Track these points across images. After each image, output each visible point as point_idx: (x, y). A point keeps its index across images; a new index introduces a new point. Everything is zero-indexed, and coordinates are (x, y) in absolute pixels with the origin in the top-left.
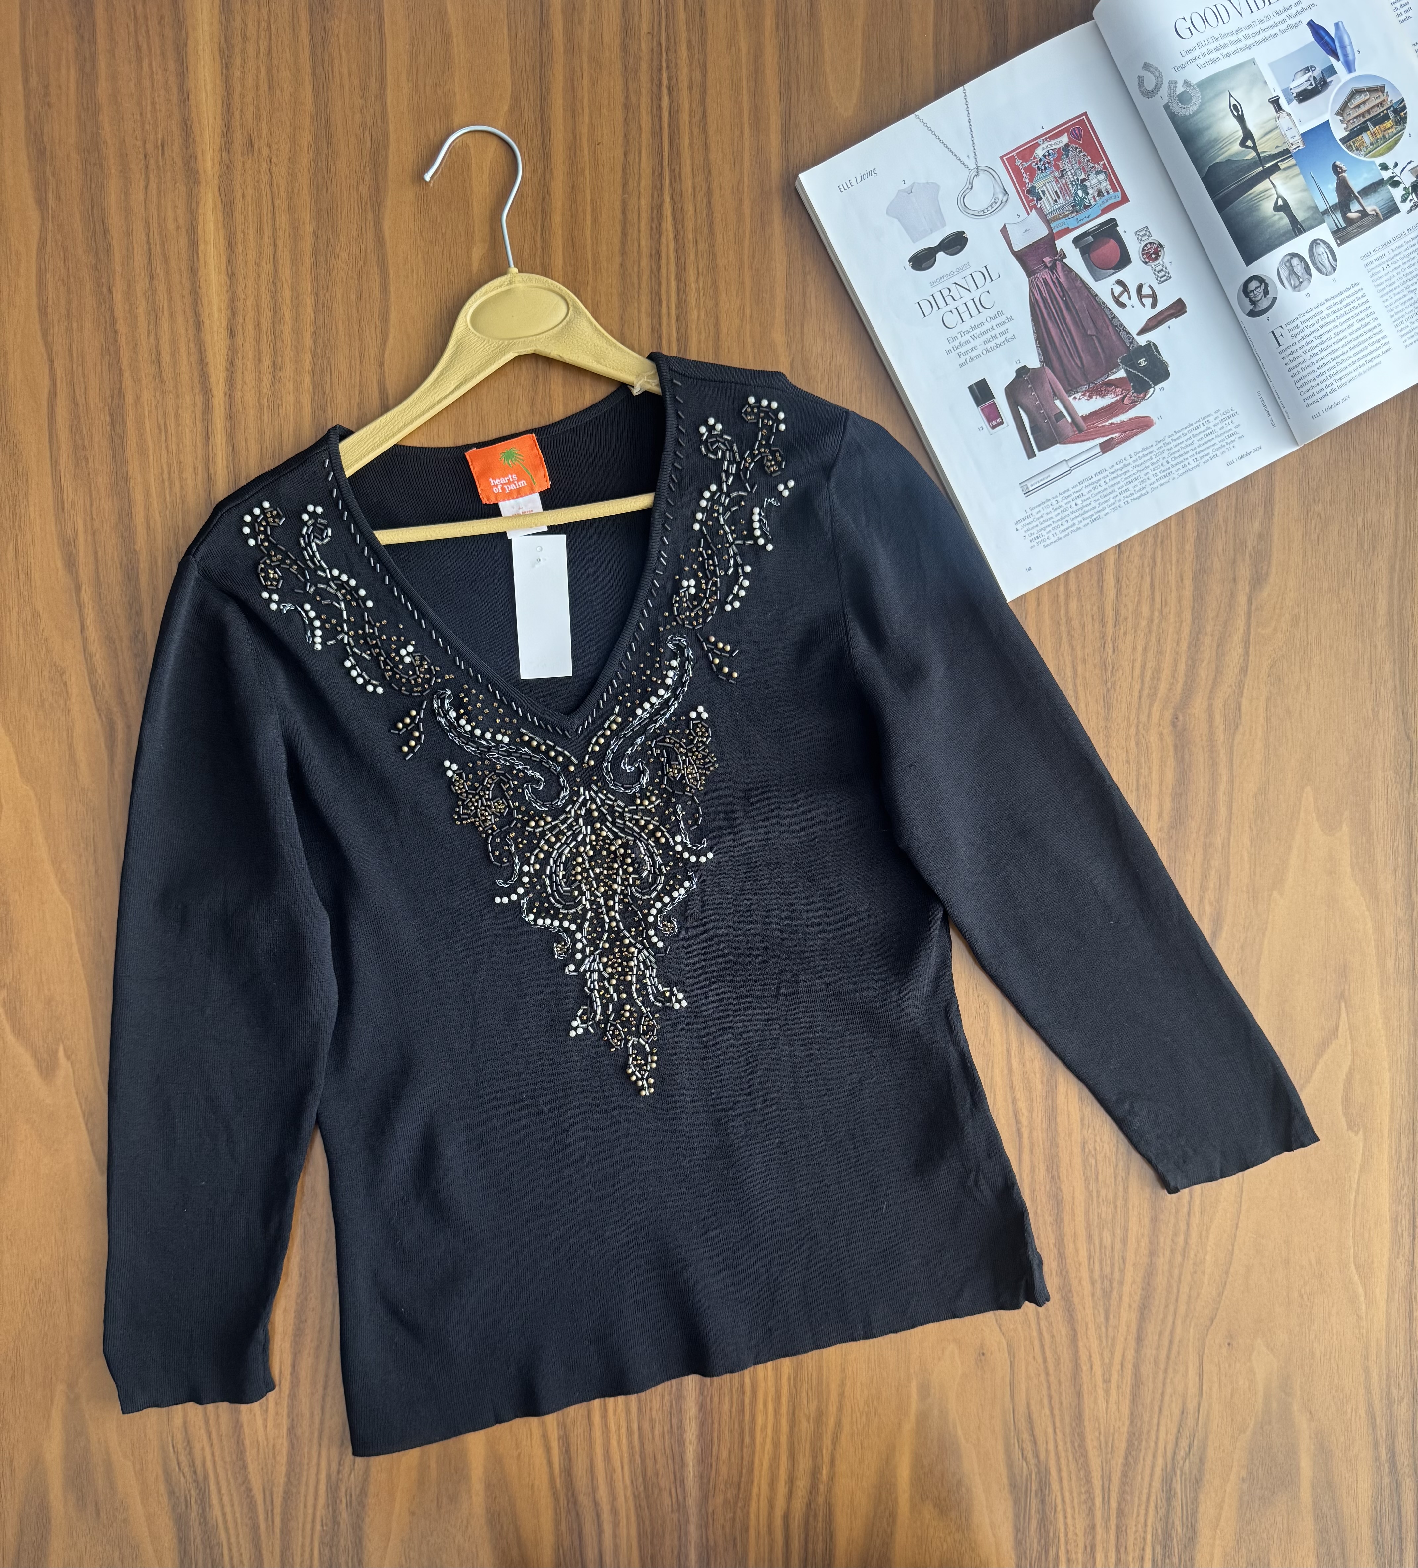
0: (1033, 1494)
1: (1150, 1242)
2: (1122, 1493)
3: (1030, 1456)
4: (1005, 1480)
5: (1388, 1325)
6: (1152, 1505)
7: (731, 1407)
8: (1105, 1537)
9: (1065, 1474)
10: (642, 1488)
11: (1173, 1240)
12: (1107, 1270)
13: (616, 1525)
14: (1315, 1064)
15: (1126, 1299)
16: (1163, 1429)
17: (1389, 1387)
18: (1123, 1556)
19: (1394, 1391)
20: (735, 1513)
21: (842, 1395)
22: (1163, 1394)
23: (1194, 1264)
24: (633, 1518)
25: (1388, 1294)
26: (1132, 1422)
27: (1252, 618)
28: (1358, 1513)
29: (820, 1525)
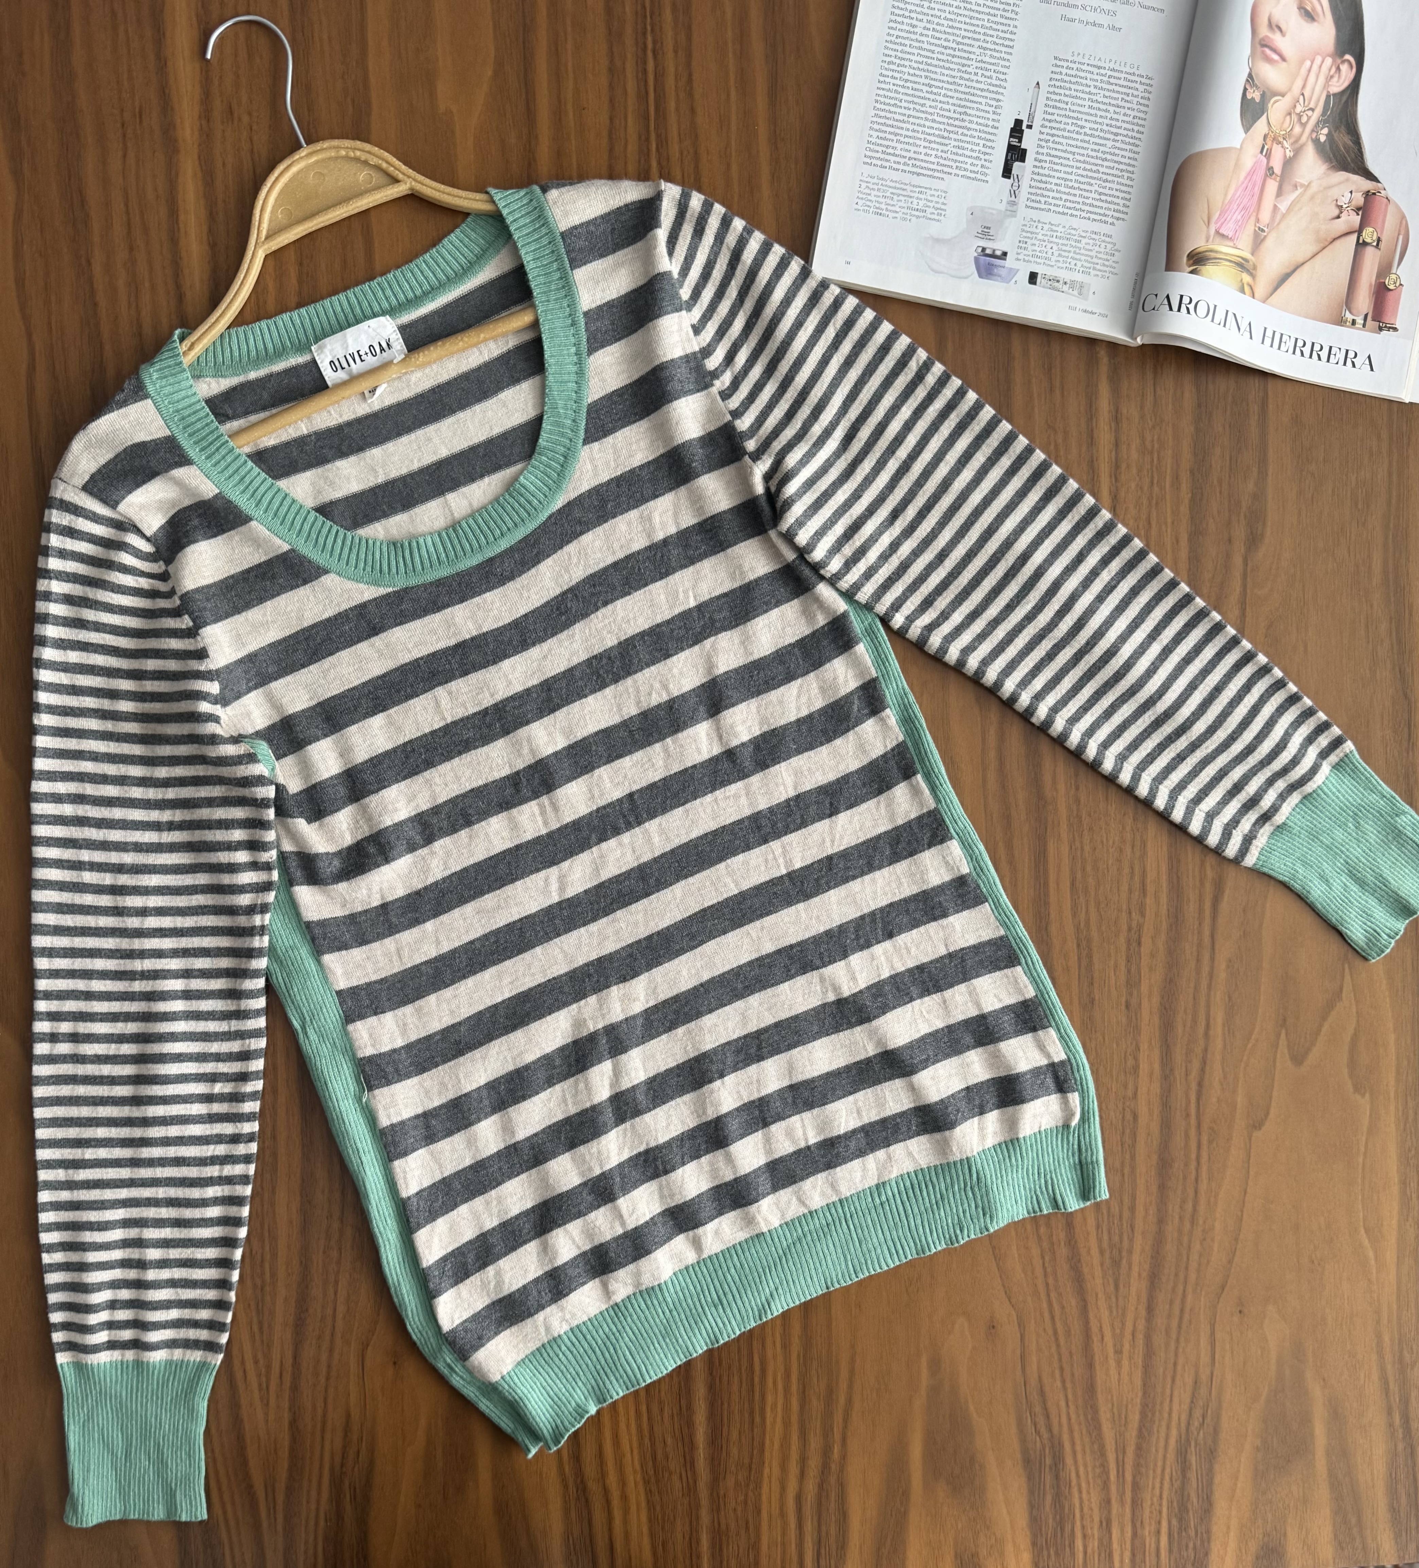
0: (1047, 1469)
1: (1158, 1210)
2: (1137, 1466)
3: (1043, 1430)
4: (1018, 1456)
5: (1399, 1289)
6: (1167, 1478)
7: (741, 1387)
8: (1121, 1512)
9: (1078, 1448)
10: (652, 1472)
11: (1181, 1207)
12: (1116, 1239)
13: (626, 1511)
14: (1321, 1026)
15: (1136, 1269)
16: (1176, 1400)
17: (1401, 1351)
18: (1139, 1531)
19: (1407, 1356)
20: (746, 1495)
21: (852, 1372)
22: (1175, 1364)
23: (1203, 1231)
24: (643, 1504)
25: (1398, 1258)
26: (1145, 1393)
27: (1249, 579)
28: (1373, 1479)
29: (832, 1505)
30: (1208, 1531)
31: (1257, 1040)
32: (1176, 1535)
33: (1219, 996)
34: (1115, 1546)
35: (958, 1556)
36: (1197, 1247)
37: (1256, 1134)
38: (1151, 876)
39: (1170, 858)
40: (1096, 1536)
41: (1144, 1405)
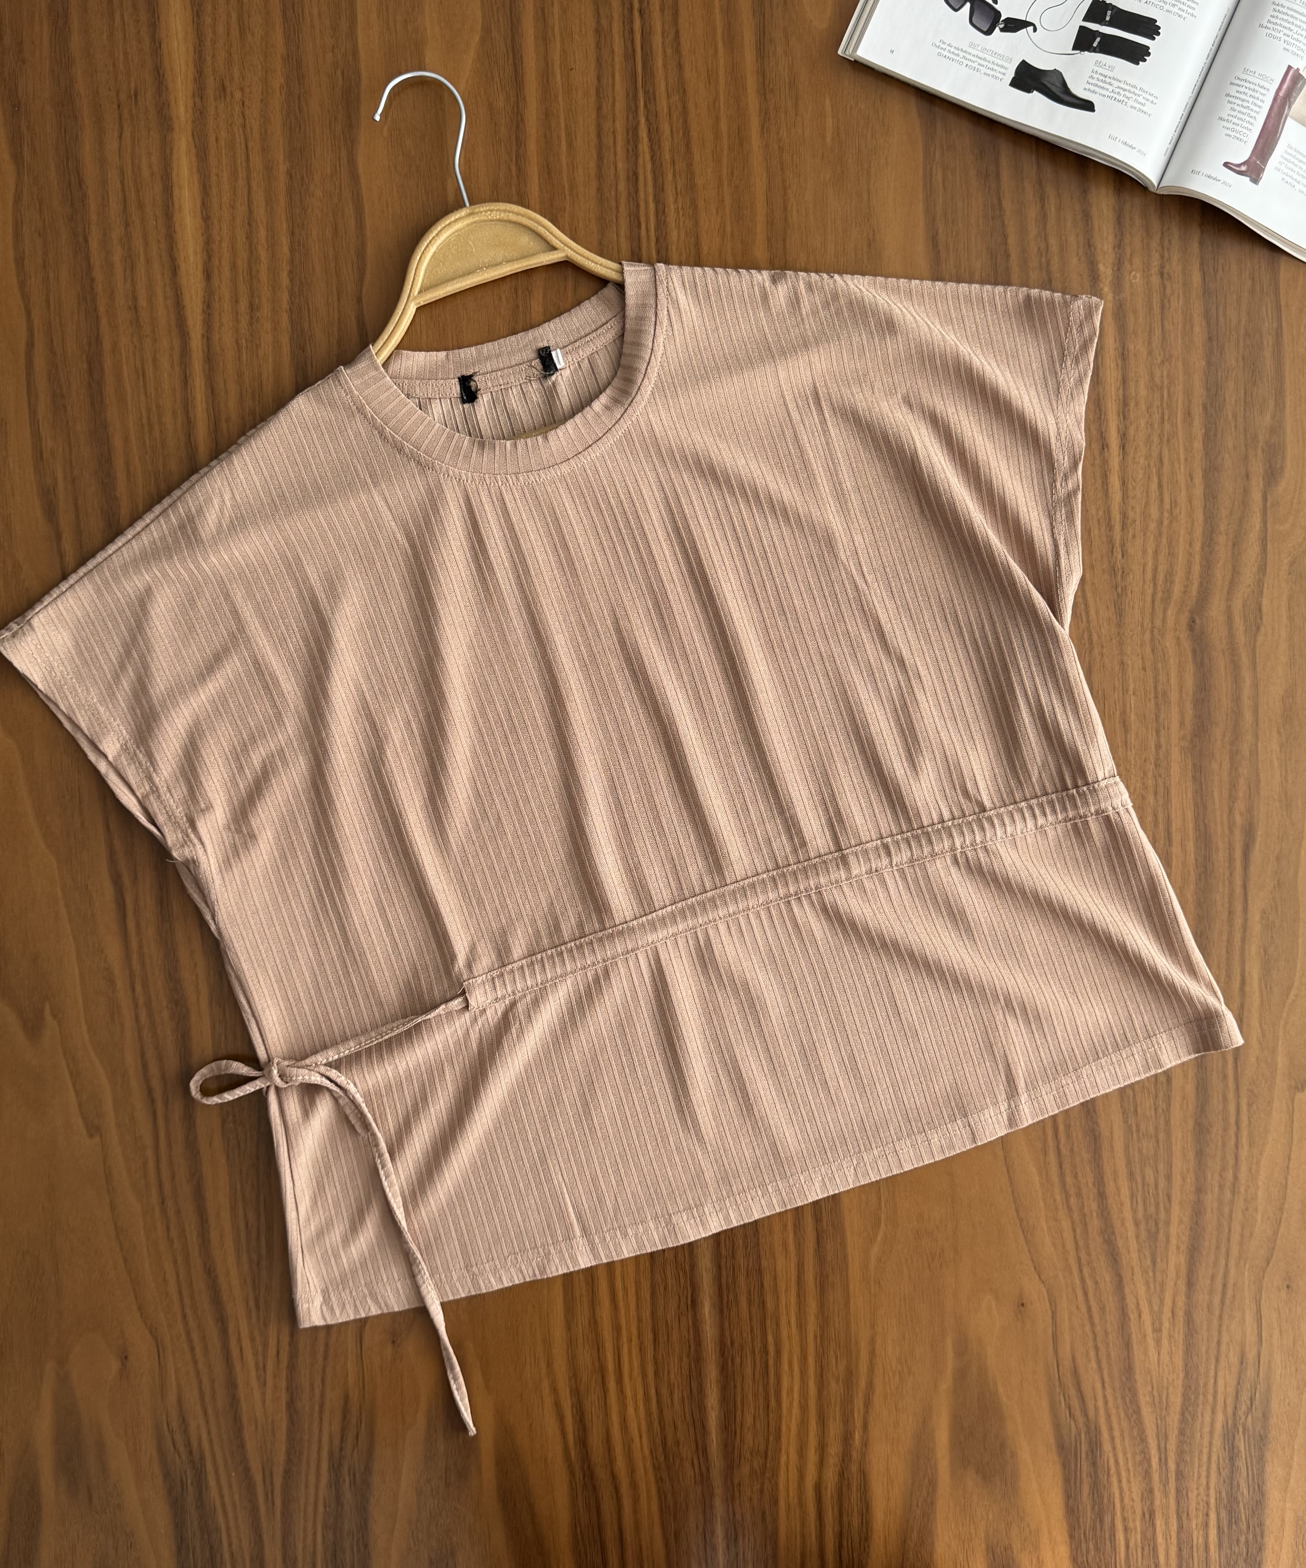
30: (1261, 1525)
31: (1296, 996)
32: (1226, 1530)
33: (1253, 949)
34: (1160, 1539)
35: (991, 1550)
36: (1238, 1216)
37: (1299, 1096)
38: (1176, 824)
39: (1196, 805)
40: (1139, 1529)
41: (1187, 1387)
